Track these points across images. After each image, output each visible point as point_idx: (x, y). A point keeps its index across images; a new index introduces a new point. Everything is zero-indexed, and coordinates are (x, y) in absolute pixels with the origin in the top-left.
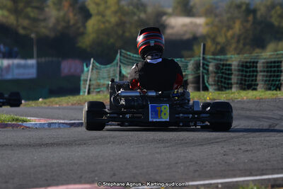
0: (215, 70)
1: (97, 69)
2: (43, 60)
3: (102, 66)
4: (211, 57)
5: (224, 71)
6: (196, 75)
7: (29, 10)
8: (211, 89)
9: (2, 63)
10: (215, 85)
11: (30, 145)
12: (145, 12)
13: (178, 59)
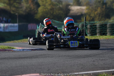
0: (90, 27)
1: (42, 27)
2: (21, 24)
4: (88, 22)
5: (93, 28)
6: (82, 30)
8: (88, 35)
9: (4, 25)
10: (90, 33)
11: (15, 58)
12: (62, 4)
13: (75, 23)
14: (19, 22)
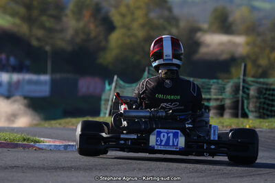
0: (256, 94)
1: (120, 87)
2: (58, 76)
3: (127, 85)
4: (253, 79)
5: (266, 96)
6: (235, 100)
7: (44, 18)
8: (251, 116)
9: (11, 78)
10: (256, 111)
11: (44, 168)
12: (177, 26)
13: (215, 81)
14: (53, 71)
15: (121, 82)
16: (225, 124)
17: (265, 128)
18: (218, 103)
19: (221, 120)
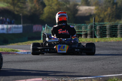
0: (99, 29)
1: (48, 29)
2: (25, 25)
3: (51, 28)
5: (103, 29)
6: (91, 31)
7: (19, 3)
8: (97, 37)
9: (7, 26)
10: (99, 35)
11: (19, 62)
12: (69, 4)
13: (83, 24)
14: (23, 23)
15: (48, 27)
16: (88, 41)
17: (102, 41)
18: (85, 33)
19: (86, 39)
